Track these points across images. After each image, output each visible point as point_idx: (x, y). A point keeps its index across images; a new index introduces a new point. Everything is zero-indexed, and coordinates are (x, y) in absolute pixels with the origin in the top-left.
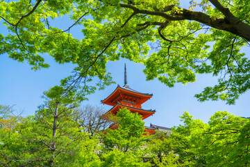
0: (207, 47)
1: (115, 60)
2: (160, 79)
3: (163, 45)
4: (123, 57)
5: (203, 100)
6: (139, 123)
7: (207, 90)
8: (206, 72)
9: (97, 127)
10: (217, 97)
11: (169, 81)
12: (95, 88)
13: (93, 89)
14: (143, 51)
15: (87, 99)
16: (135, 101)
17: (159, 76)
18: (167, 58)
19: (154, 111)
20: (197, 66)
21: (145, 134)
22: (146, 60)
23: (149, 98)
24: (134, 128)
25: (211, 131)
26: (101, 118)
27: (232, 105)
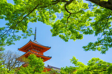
0: (90, 20)
1: (34, 22)
2: (60, 36)
3: (64, 16)
4: (39, 20)
5: (87, 50)
6: (41, 64)
7: (90, 44)
8: (89, 34)
9: (13, 65)
10: (95, 49)
11: (66, 38)
12: (20, 37)
13: (19, 38)
14: (52, 18)
15: (14, 44)
16: (39, 50)
17: (59, 34)
18: (66, 24)
19: (51, 57)
20: (84, 30)
21: (45, 71)
22: (53, 24)
23: (48, 49)
24: (38, 67)
25: (89, 69)
26: (17, 59)
27: (104, 54)
